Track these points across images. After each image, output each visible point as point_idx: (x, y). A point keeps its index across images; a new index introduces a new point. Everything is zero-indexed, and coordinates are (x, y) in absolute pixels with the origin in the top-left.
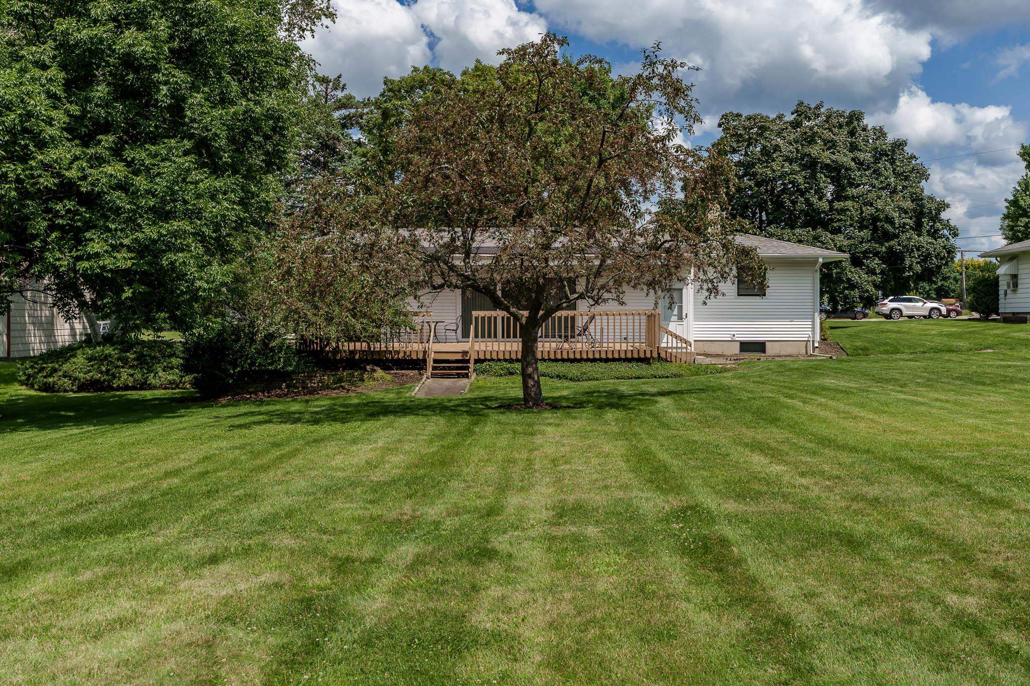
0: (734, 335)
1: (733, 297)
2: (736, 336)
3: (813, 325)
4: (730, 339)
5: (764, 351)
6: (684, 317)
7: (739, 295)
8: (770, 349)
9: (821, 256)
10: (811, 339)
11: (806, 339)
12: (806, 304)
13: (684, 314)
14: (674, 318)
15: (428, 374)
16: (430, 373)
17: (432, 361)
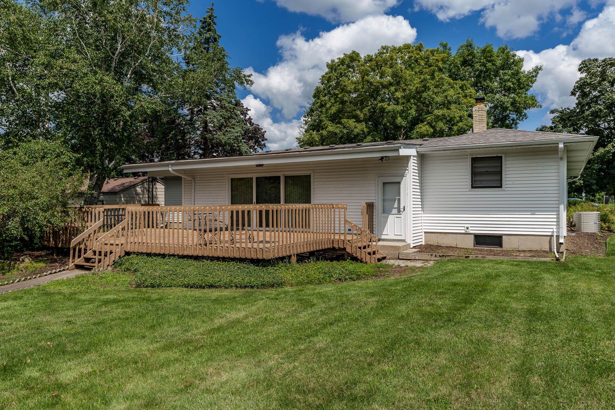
0: (467, 228)
1: (467, 190)
2: (470, 228)
3: (558, 218)
4: (464, 232)
5: (500, 245)
6: (402, 210)
7: (473, 187)
8: (507, 243)
9: (561, 141)
10: (555, 234)
11: (550, 234)
12: (550, 195)
13: (402, 207)
14: (395, 211)
15: (69, 266)
16: (71, 265)
17: (89, 252)
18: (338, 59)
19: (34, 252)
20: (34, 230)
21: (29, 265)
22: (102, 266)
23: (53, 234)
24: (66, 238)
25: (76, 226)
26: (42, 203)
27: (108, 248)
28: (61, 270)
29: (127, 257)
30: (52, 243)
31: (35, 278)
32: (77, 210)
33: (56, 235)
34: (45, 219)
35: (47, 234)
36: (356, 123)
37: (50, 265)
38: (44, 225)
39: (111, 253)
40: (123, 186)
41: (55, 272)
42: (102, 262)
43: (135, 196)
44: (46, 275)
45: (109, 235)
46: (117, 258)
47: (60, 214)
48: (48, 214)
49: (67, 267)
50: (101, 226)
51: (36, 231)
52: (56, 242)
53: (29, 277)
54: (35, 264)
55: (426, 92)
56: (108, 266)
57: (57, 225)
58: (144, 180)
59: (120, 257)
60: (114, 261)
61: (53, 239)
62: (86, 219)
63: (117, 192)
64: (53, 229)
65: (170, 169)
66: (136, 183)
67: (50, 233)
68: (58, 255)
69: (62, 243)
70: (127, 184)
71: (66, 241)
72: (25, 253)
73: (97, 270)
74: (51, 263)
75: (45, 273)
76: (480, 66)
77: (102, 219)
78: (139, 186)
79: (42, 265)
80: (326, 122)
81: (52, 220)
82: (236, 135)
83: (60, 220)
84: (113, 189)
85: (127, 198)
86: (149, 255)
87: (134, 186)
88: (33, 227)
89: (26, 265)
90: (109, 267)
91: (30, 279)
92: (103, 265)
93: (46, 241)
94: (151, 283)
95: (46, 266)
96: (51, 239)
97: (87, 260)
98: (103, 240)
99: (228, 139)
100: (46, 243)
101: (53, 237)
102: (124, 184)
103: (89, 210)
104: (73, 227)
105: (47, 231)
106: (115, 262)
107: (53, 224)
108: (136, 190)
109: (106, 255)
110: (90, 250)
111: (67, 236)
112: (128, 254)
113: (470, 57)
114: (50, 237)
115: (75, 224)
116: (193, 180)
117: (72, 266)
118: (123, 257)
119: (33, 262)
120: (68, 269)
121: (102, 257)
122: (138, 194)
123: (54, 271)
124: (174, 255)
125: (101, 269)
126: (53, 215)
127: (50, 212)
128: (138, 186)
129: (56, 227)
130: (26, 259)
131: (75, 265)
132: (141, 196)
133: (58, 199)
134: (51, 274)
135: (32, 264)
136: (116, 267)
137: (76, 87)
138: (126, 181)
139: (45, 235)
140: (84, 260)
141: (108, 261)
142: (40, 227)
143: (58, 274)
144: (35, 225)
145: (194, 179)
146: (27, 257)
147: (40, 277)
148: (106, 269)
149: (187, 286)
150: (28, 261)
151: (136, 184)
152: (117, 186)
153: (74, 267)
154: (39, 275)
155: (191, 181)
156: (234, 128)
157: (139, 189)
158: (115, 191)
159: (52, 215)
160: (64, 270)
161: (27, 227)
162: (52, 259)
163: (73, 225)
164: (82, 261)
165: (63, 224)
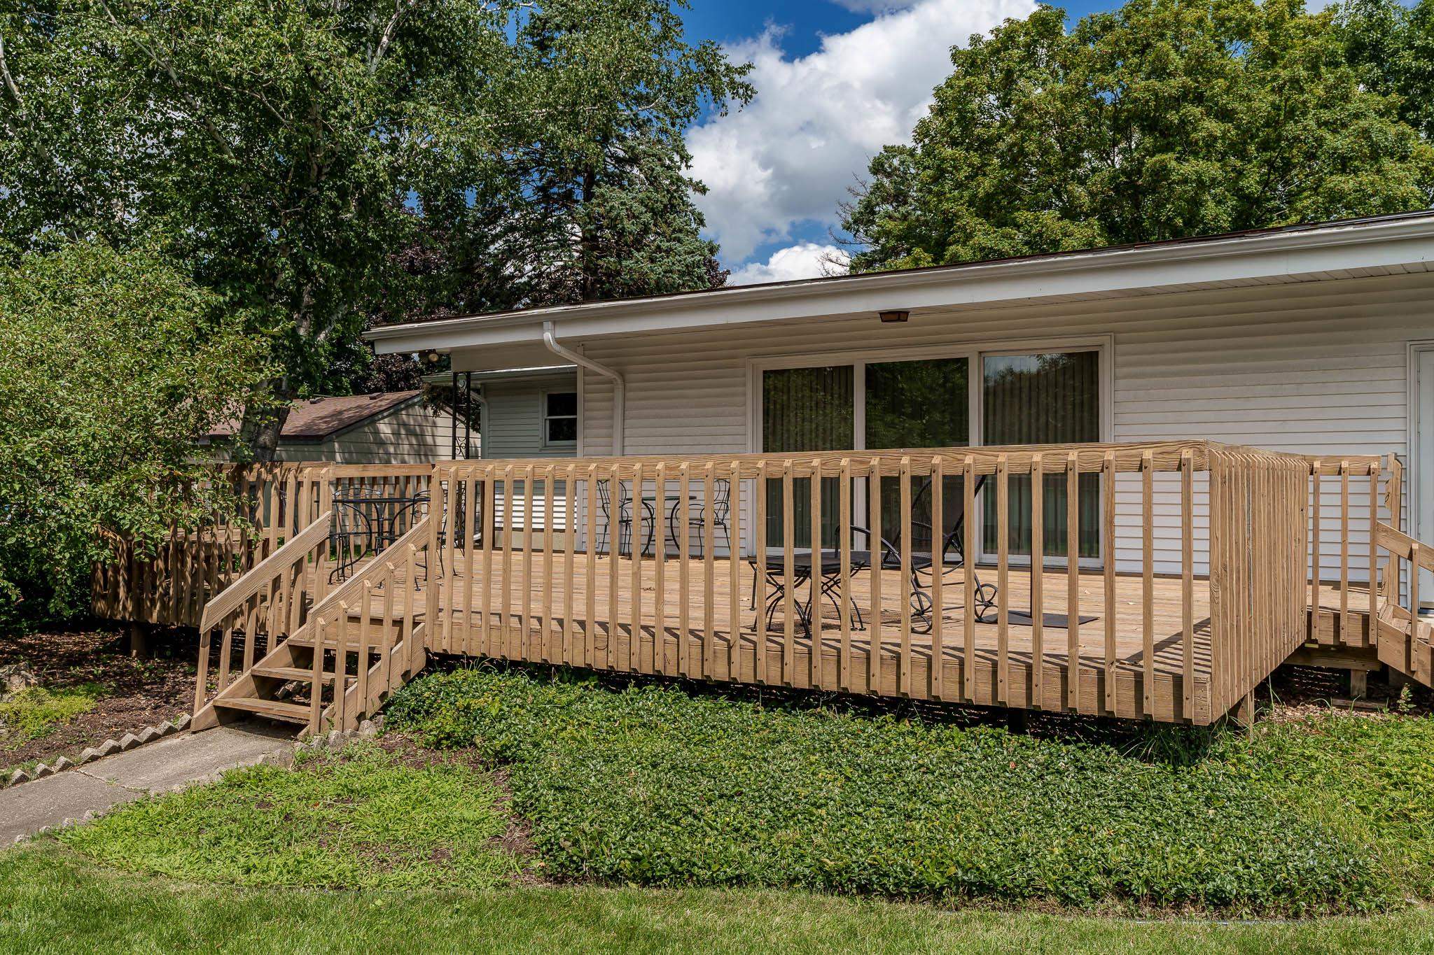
15: (191, 711)
16: (202, 710)
17: (273, 651)
18: (992, 32)
19: (61, 633)
20: (50, 556)
21: (26, 705)
22: (336, 720)
23: (129, 569)
24: (179, 591)
25: (221, 540)
26: (86, 445)
27: (360, 639)
28: (160, 730)
29: (438, 678)
30: (125, 608)
31: (45, 773)
32: (223, 475)
33: (140, 576)
34: (97, 508)
35: (105, 572)
36: (1067, 221)
37: (115, 703)
38: (91, 538)
39: (373, 658)
40: (340, 420)
41: (134, 745)
42: (336, 704)
43: (374, 448)
44: (94, 758)
45: (368, 584)
46: (397, 681)
47: (157, 493)
48: (105, 491)
49: (186, 717)
50: (323, 543)
51: (58, 563)
52: (138, 604)
53: (18, 773)
54: (53, 704)
55: (1296, 122)
56: (361, 717)
57: (146, 537)
58: (401, 403)
59: (406, 675)
60: (384, 695)
61: (129, 589)
62: (259, 514)
63: (322, 437)
64: (130, 552)
65: (548, 336)
66: (377, 410)
67: (116, 570)
68: (145, 656)
69: (164, 607)
70: (351, 414)
71: (179, 600)
72: (26, 640)
73: (316, 741)
74: (121, 691)
75: (89, 751)
76: (1416, 59)
77: (326, 514)
78: (386, 420)
79: (80, 702)
80: (969, 220)
81: (126, 517)
82: (689, 259)
83: (156, 517)
84: (309, 426)
85: (350, 453)
86: (542, 672)
87: (373, 418)
88: (43, 544)
89: (15, 704)
90: (366, 723)
91: (23, 779)
92: (339, 715)
93: (104, 597)
94: (637, 859)
95: (95, 711)
96: (122, 593)
97: (269, 687)
98: (343, 604)
99: (666, 272)
100: (101, 605)
101: (128, 584)
102: (340, 413)
103: (275, 476)
104: (209, 546)
105: (104, 563)
106: (387, 703)
107: (126, 534)
108: (377, 432)
109: (352, 669)
110: (279, 641)
111: (184, 578)
112: (443, 662)
113: (1376, 35)
114: (118, 582)
115: (213, 535)
116: (619, 381)
117: (206, 714)
118: (420, 675)
119: (42, 691)
120: (188, 726)
121: (339, 675)
122: (382, 443)
123: (129, 738)
124: (660, 679)
125: (334, 734)
126: (127, 496)
127: (117, 480)
128: (383, 418)
129: (139, 544)
130: (16, 680)
131: (216, 708)
132: (392, 450)
133: (148, 428)
134: (115, 750)
135: (40, 702)
136: (393, 725)
137: (215, 56)
138: (349, 405)
139: (99, 574)
140: (252, 685)
141: (360, 696)
142: (73, 542)
143: (145, 750)
144: (51, 538)
145: (622, 375)
146: (17, 672)
147: (65, 767)
148: (354, 735)
149: (833, 883)
150: (23, 687)
151: (377, 413)
152: (322, 418)
153: (213, 716)
154: (63, 759)
155: (611, 382)
156: (679, 240)
157: (385, 428)
158: (314, 433)
159: (122, 494)
160: (171, 731)
161: (21, 544)
162: (122, 674)
163: (207, 538)
164: (245, 692)
165: (167, 533)
